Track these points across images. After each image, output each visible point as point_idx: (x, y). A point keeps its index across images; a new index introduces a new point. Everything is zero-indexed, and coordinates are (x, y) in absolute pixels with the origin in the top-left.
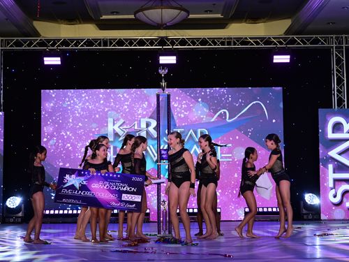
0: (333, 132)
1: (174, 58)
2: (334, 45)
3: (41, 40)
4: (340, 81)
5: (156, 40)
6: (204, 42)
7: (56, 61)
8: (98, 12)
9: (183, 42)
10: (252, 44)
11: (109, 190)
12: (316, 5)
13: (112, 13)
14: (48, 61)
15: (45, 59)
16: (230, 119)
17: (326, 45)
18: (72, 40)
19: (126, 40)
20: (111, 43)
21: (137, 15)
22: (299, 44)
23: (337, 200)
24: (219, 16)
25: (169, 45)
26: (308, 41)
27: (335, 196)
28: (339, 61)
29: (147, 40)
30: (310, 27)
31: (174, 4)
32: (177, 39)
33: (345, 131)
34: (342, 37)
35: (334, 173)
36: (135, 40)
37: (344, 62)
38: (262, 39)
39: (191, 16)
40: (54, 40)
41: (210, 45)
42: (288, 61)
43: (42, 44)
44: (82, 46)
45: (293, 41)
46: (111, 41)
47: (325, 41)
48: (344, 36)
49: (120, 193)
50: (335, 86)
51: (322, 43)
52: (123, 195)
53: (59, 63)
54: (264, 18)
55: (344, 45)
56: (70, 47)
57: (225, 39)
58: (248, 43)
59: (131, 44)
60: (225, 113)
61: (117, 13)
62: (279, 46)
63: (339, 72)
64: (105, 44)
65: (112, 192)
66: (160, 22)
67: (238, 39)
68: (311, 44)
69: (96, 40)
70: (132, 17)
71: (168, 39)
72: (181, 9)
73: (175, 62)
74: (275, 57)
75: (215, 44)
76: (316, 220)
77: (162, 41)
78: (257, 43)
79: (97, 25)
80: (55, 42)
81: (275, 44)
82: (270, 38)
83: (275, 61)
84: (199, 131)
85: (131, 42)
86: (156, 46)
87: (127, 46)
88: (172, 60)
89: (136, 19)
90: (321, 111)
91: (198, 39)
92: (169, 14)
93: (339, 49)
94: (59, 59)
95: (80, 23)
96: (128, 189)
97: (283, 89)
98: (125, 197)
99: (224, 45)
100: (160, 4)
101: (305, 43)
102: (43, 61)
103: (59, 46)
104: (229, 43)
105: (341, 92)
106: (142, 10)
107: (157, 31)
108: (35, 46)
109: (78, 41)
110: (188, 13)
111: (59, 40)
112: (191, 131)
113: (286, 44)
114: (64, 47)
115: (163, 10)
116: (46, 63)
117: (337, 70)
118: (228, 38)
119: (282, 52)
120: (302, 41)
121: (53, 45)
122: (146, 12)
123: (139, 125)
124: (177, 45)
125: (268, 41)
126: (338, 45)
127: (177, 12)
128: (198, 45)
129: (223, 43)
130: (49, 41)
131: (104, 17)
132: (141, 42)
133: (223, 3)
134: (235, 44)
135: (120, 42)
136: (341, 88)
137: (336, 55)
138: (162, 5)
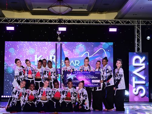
0: (135, 63)
1: (65, 28)
2: (136, 24)
3: (5, 19)
4: (138, 40)
5: (57, 20)
6: (79, 21)
7: (12, 28)
8: (31, 7)
9: (69, 21)
10: (100, 23)
11: (86, 79)
12: (128, 7)
13: (38, 8)
14: (8, 28)
15: (7, 27)
16: (90, 56)
17: (133, 24)
18: (19, 19)
19: (44, 20)
20: (37, 21)
21: (49, 9)
22: (121, 23)
23: (136, 93)
24: (86, 10)
25: (63, 23)
26: (125, 22)
27: (135, 91)
28: (138, 31)
29: (53, 20)
30: (126, 16)
31: (65, 4)
32: (67, 20)
33: (140, 63)
34: (140, 21)
35: (135, 81)
36: (48, 20)
37: (141, 32)
38: (104, 21)
39: (73, 10)
40: (11, 19)
41: (81, 23)
42: (116, 31)
43: (6, 21)
44: (24, 22)
45: (118, 22)
46: (37, 20)
47: (132, 22)
48: (140, 20)
49: (91, 80)
50: (136, 42)
51: (131, 23)
52: (92, 80)
53: (13, 29)
54: (105, 12)
55: (140, 24)
56: (18, 23)
57: (88, 20)
58: (98, 22)
59: (46, 22)
60: (87, 53)
61: (40, 8)
62: (112, 24)
63: (138, 36)
64: (34, 21)
65: (87, 80)
66: (59, 12)
67: (94, 21)
68: (126, 23)
69: (30, 20)
70: (47, 9)
71: (63, 20)
72: (69, 7)
73: (65, 30)
74: (110, 29)
75: (84, 22)
76: (127, 102)
77: (60, 21)
78: (102, 23)
79: (31, 13)
80: (12, 20)
81: (110, 23)
82: (108, 21)
83: (110, 31)
84: (76, 61)
85: (46, 21)
86: (57, 23)
87: (44, 22)
88: (64, 29)
89: (49, 11)
90: (130, 53)
91: (76, 20)
92: (63, 9)
93: (138, 26)
94: (13, 27)
95: (23, 12)
96: (94, 78)
97: (113, 43)
98: (93, 81)
99: (88, 23)
100: (59, 4)
101: (123, 23)
102: (6, 28)
103: (13, 22)
104: (90, 22)
105: (139, 45)
106: (51, 7)
107: (58, 16)
108: (3, 22)
109: (22, 20)
110: (72, 8)
111: (13, 19)
112: (72, 61)
113: (115, 23)
114: (16, 22)
115: (61, 7)
116: (7, 29)
117: (137, 35)
118: (89, 20)
119: (113, 27)
120: (122, 22)
121: (11, 21)
122: (53, 8)
123: (49, 58)
124: (67, 23)
125: (107, 22)
126: (138, 24)
127: (67, 8)
128: (76, 23)
129: (87, 22)
130: (9, 19)
131: (34, 9)
132: (51, 21)
133: (87, 4)
134: (92, 23)
135: (41, 21)
136: (139, 43)
137: (137, 29)
138: (60, 5)
